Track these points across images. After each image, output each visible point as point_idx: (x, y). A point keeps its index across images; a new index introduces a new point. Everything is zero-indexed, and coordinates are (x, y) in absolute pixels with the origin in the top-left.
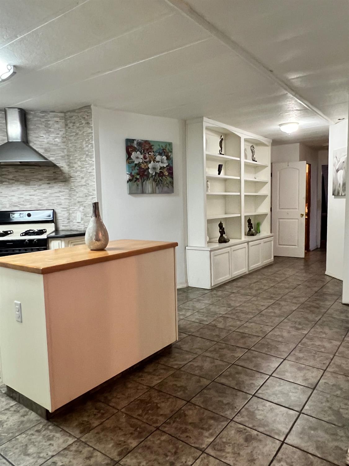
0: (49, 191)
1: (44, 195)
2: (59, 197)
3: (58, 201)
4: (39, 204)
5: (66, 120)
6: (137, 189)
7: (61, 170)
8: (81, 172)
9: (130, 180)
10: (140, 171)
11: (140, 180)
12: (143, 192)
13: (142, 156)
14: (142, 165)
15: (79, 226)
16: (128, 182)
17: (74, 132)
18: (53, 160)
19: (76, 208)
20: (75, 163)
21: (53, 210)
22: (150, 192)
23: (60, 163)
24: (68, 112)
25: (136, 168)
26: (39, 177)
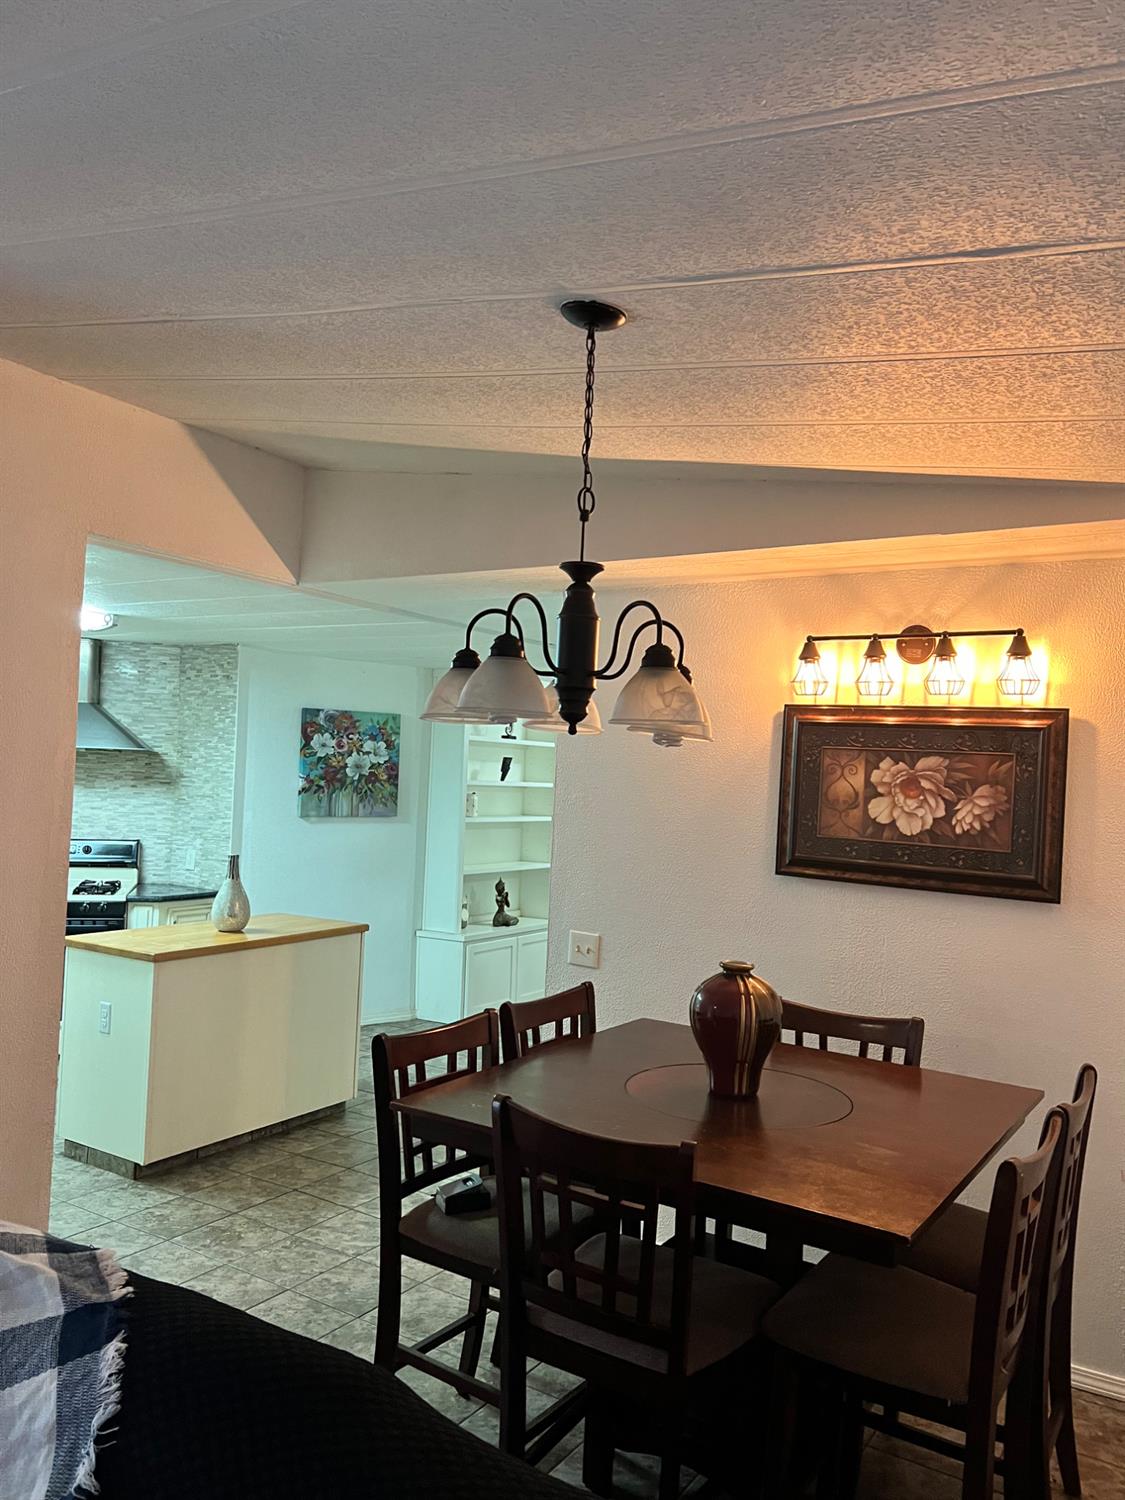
0: (134, 802)
1: (121, 809)
2: (153, 814)
3: (149, 822)
4: (108, 828)
5: (182, 661)
6: (319, 807)
7: (162, 761)
8: (206, 768)
9: (304, 790)
10: (326, 772)
11: (326, 791)
12: (330, 814)
13: (333, 743)
14: (334, 759)
15: (190, 878)
16: (300, 793)
17: (196, 689)
18: (148, 740)
19: (186, 839)
20: (194, 750)
21: (138, 841)
22: (345, 814)
23: (161, 747)
24: (188, 646)
25: (321, 765)
26: (117, 771)
